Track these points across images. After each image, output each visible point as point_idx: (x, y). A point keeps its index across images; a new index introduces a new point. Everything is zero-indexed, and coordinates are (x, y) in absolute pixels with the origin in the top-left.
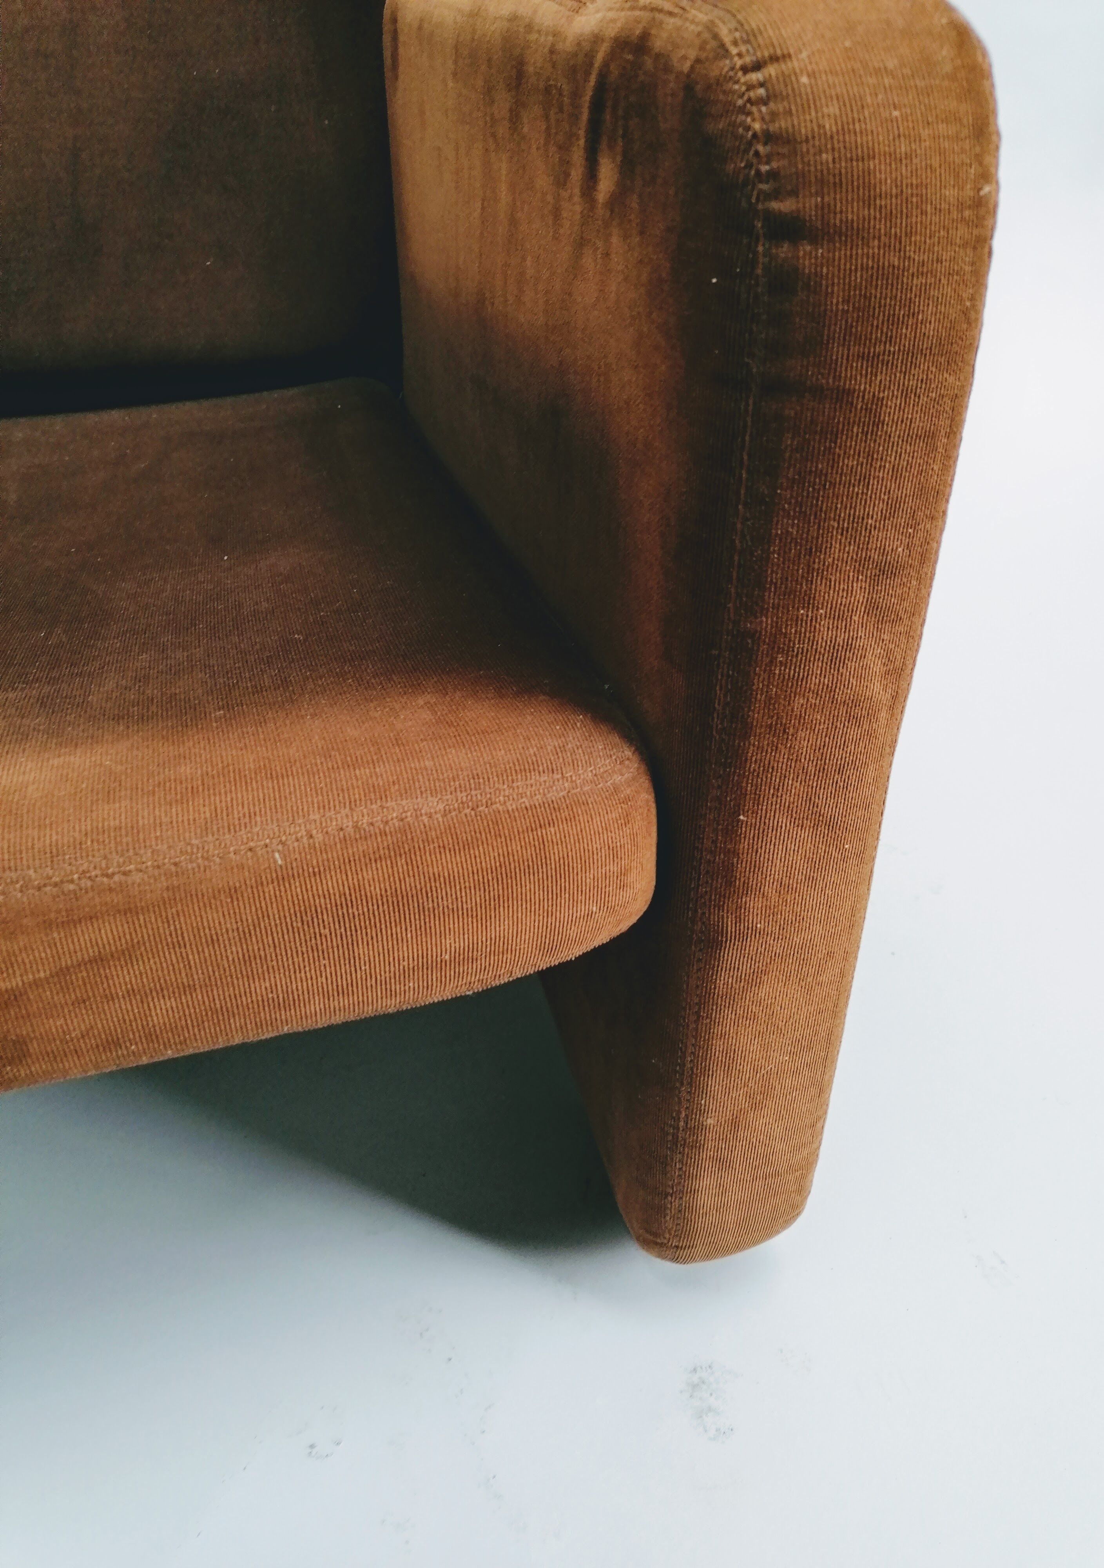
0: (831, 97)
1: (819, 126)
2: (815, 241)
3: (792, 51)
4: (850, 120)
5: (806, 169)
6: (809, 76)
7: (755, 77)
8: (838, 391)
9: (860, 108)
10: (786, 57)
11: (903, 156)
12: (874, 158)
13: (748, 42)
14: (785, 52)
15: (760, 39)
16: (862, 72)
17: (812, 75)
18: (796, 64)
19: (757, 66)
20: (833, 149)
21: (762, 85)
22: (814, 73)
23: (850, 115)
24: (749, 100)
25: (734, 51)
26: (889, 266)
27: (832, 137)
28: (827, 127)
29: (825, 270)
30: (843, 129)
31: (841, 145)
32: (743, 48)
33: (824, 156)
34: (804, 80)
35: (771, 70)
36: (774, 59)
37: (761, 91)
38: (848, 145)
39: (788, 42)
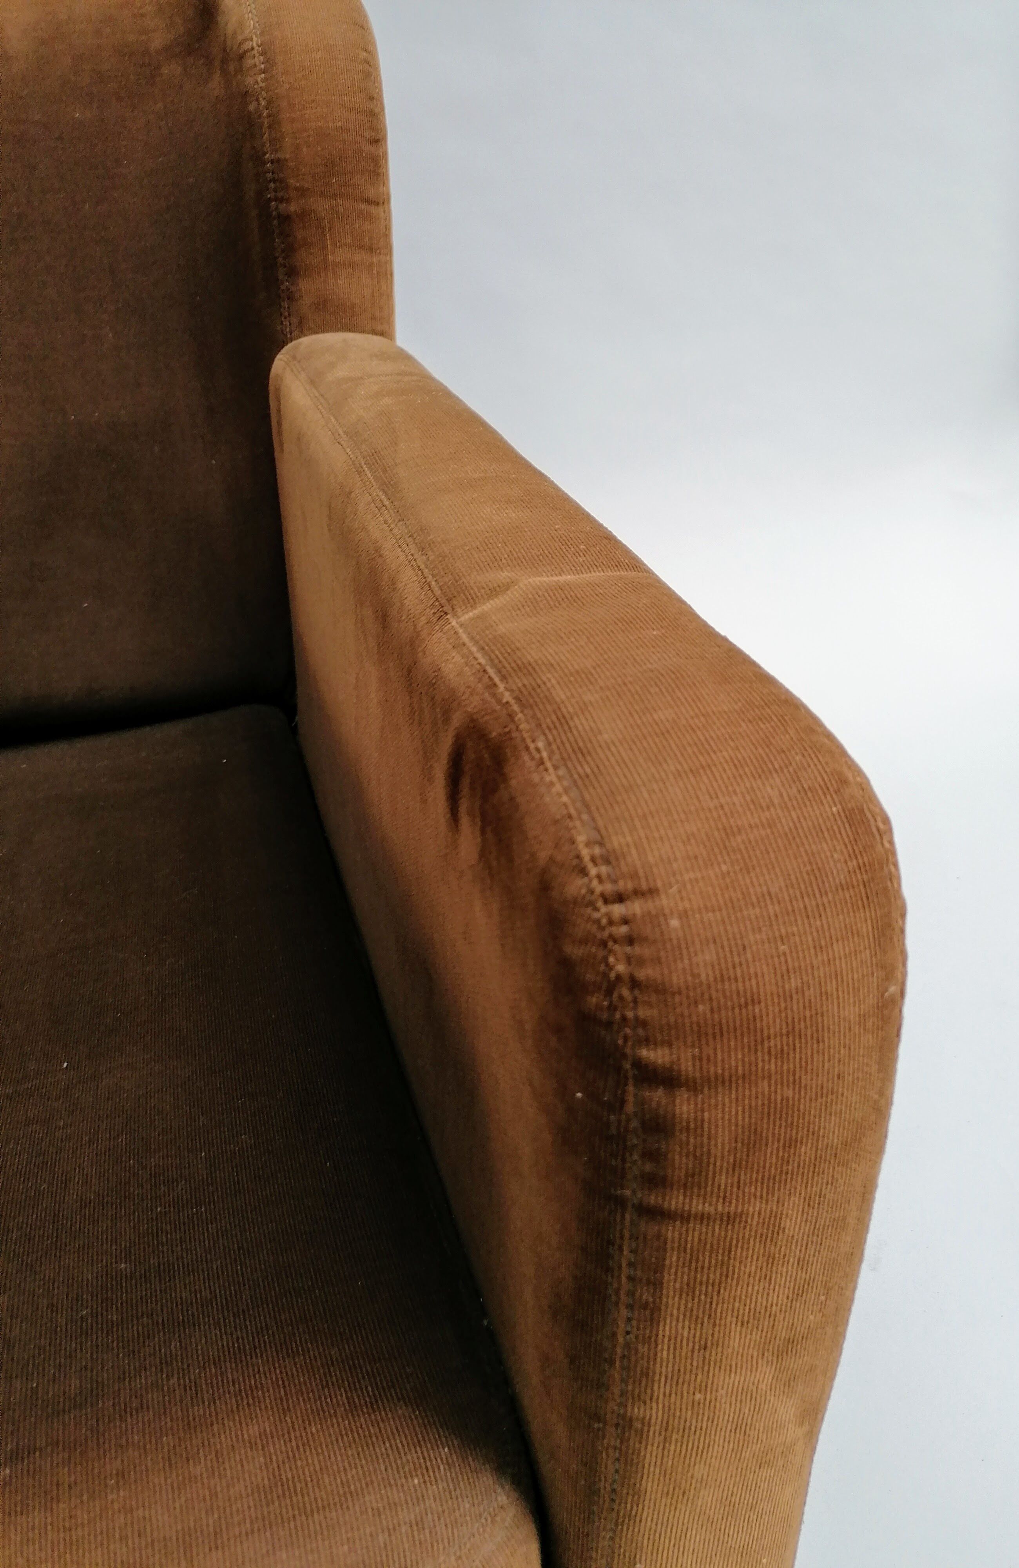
0: (707, 941)
1: (693, 975)
2: (693, 1087)
3: (659, 884)
4: (730, 965)
5: (679, 1021)
6: (680, 918)
7: (618, 910)
8: (729, 1217)
9: (741, 948)
10: (652, 892)
11: (794, 991)
12: (759, 1003)
13: (607, 862)
14: (652, 885)
15: (622, 863)
16: (742, 903)
17: (684, 915)
18: (665, 902)
19: (620, 898)
20: (711, 999)
21: (625, 921)
22: (686, 911)
23: (729, 960)
24: (611, 936)
25: (593, 871)
26: (782, 1100)
27: (709, 986)
28: (703, 976)
29: (706, 1115)
30: (722, 975)
31: (720, 994)
32: (604, 869)
33: (701, 1008)
34: (674, 923)
35: (636, 907)
36: (638, 893)
37: (624, 929)
38: (728, 994)
39: (655, 870)
